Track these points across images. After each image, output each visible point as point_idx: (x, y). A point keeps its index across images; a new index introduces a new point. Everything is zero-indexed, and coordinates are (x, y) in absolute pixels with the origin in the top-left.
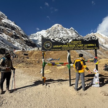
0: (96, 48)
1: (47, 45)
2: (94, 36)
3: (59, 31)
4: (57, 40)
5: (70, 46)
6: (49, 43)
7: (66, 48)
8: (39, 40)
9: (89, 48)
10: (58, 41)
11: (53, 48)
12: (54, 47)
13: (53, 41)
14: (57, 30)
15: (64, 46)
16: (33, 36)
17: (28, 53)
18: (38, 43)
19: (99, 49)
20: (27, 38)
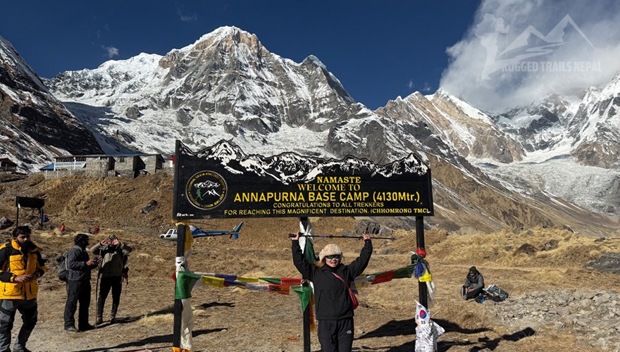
0: (420, 211)
1: (204, 190)
2: (412, 159)
3: (239, 65)
4: (252, 167)
5: (311, 196)
6: (214, 180)
7: (293, 205)
8: (114, 108)
9: (392, 211)
10: (259, 170)
11: (230, 204)
12: (237, 198)
13: (231, 169)
14: (227, 60)
15: (285, 196)
16: (73, 82)
17: (41, 188)
18: (111, 130)
19: (432, 214)
20: (37, 90)
